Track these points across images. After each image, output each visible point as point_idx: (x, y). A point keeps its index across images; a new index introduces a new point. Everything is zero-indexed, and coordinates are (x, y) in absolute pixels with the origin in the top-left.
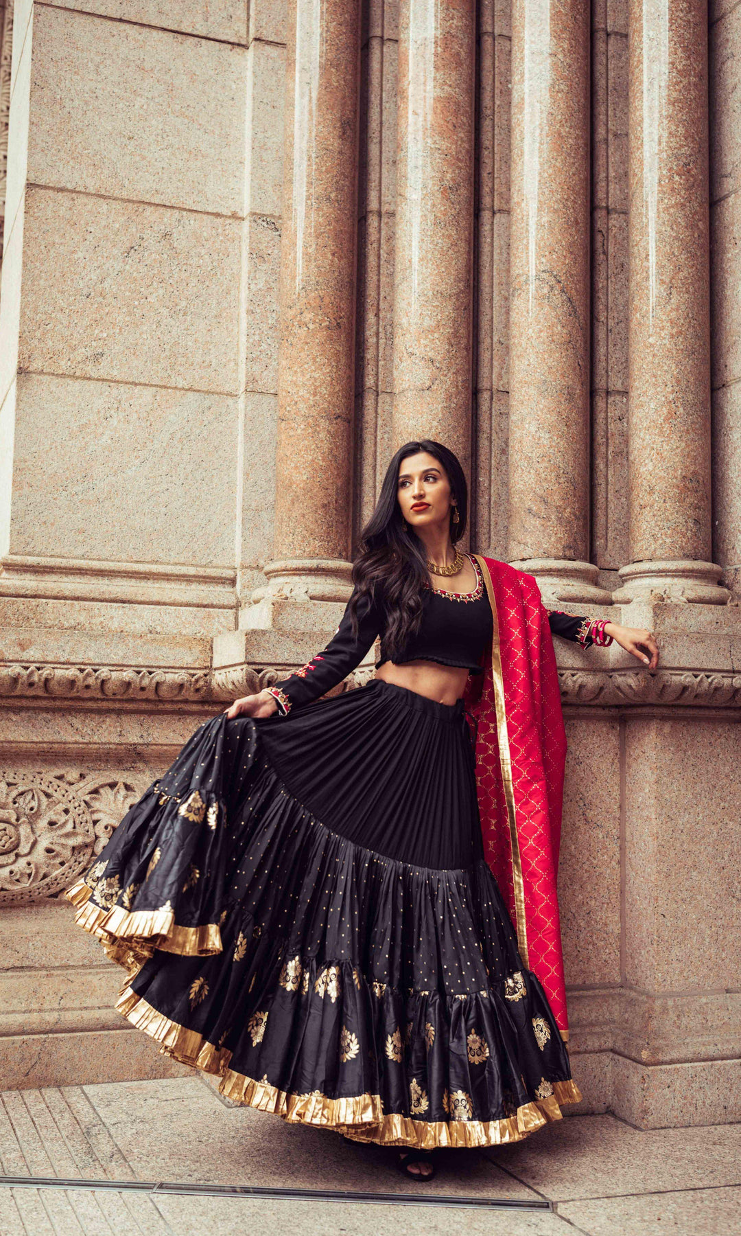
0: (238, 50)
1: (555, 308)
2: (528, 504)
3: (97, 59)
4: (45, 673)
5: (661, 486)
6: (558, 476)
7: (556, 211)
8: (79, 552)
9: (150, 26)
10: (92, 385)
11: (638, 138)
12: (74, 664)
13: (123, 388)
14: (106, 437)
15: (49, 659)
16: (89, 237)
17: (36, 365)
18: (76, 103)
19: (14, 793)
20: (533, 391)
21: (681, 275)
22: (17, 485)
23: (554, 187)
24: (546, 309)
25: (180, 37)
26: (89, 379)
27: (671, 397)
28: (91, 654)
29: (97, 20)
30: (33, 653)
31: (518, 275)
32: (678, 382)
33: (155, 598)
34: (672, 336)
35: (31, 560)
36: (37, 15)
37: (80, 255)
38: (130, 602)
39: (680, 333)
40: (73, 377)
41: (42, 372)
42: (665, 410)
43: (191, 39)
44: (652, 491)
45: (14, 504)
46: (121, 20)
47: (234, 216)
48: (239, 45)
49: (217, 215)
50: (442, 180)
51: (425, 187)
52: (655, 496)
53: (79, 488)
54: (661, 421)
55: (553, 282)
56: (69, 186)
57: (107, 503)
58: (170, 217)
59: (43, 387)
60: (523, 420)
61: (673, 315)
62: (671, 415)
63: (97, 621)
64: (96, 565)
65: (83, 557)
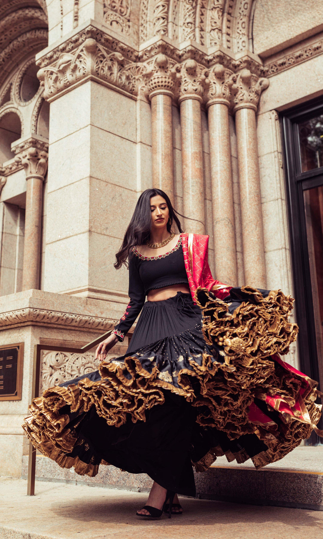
0: (135, 144)
1: (229, 228)
2: (225, 280)
3: (105, 142)
4: (107, 321)
5: (257, 278)
6: (233, 273)
7: (228, 202)
8: (104, 287)
9: (115, 135)
10: (105, 237)
11: (244, 186)
12: (112, 319)
13: (112, 238)
14: (109, 253)
15: (108, 317)
16: (104, 193)
17: (93, 230)
18: (100, 154)
19: (94, 359)
20: (225, 250)
21: (259, 223)
22: (90, 265)
23: (228, 196)
24: (227, 228)
25: (122, 139)
26: (105, 235)
27: (258, 254)
28: (116, 317)
29: (104, 131)
30: (104, 316)
31: (218, 218)
32: (260, 250)
33: (124, 302)
34: (258, 238)
35: (95, 288)
36: (91, 128)
37: (102, 198)
38: (118, 302)
39: (259, 238)
40: (101, 234)
41: (94, 232)
42: (257, 258)
43: (124, 140)
44: (254, 279)
45: (89, 271)
46: (109, 132)
47: (135, 191)
48: (135, 143)
49: (131, 190)
50: (200, 190)
51: (196, 191)
52: (256, 280)
53: (104, 267)
54: (256, 260)
55: (229, 221)
56: (99, 178)
57: (110, 273)
58: (121, 190)
59: (95, 236)
60: (222, 257)
61: (257, 233)
62: (258, 259)
63: (111, 307)
64: (109, 291)
65: (105, 288)
